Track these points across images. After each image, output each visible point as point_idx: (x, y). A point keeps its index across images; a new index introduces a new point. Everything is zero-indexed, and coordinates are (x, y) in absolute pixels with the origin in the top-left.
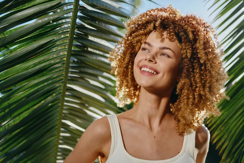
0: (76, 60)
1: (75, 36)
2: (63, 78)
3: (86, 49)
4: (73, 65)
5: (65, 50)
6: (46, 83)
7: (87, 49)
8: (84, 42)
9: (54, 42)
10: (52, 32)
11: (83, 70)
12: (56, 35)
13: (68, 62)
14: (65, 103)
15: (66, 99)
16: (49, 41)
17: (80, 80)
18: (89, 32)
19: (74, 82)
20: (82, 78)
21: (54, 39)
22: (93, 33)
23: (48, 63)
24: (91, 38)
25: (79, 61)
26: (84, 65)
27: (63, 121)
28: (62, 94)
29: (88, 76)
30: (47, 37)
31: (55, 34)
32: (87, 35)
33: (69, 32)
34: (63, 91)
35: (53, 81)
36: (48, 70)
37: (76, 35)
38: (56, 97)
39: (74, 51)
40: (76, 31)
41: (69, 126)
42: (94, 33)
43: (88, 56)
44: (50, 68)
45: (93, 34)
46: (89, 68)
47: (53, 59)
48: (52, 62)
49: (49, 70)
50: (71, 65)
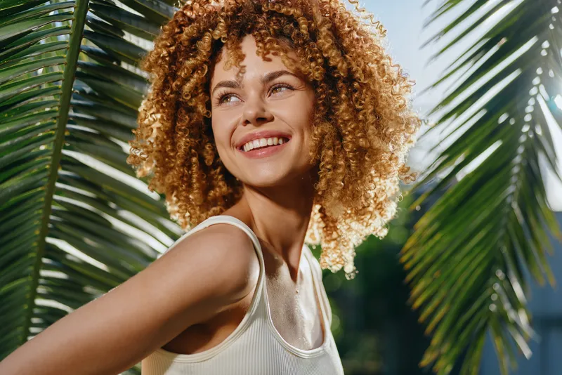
0: (88, 89)
1: (87, 28)
2: (53, 132)
3: (115, 63)
4: (80, 102)
5: (60, 61)
6: (8, 143)
7: (119, 63)
8: (112, 46)
9: (32, 38)
10: (28, 12)
11: (105, 115)
12: (38, 21)
13: (68, 93)
14: (56, 197)
15: (59, 185)
16: (19, 33)
17: (98, 142)
18: (125, 22)
19: (82, 145)
20: (102, 136)
21: (31, 31)
22: (134, 25)
23: (15, 92)
24: (128, 37)
25: (97, 94)
26: (107, 104)
27: (49, 240)
28: (48, 173)
29: (117, 133)
30: (15, 23)
31: (36, 17)
32: (118, 28)
33: (73, 17)
34: (51, 165)
35: (27, 139)
36: (13, 108)
37: (89, 25)
38: (32, 180)
39: (84, 66)
40: (89, 14)
41: (63, 253)
42: (138, 26)
43: (121, 82)
44: (18, 105)
45: (136, 28)
46: (122, 113)
47: (28, 83)
48: (25, 89)
49: (16, 109)
50: (73, 101)
